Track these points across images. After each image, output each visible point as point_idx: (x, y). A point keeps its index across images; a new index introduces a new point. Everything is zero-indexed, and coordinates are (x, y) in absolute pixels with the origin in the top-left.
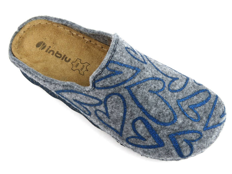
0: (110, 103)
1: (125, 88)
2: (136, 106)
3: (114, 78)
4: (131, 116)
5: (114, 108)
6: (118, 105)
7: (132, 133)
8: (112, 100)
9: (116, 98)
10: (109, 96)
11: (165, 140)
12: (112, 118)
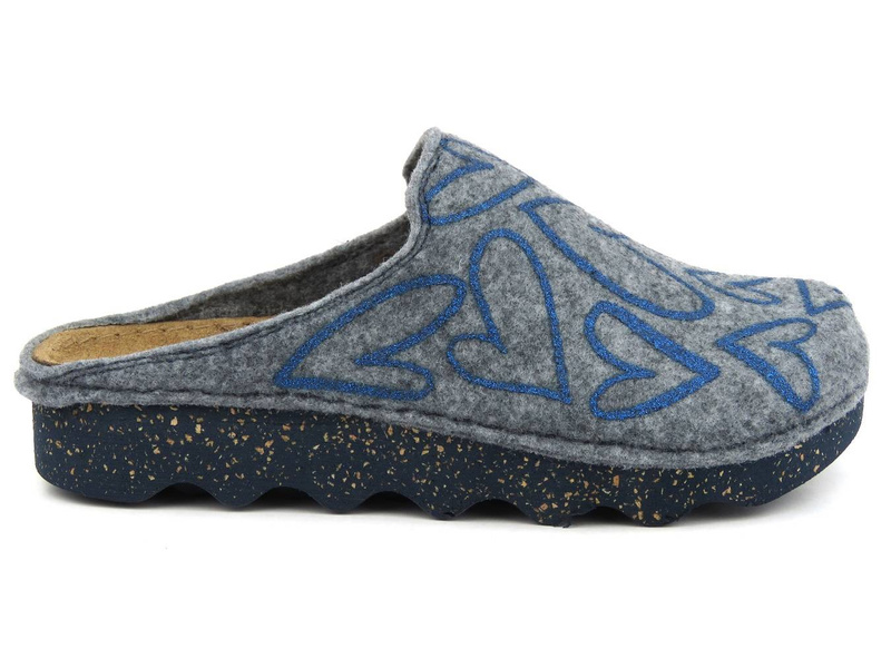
0: (490, 277)
1: (519, 208)
2: (574, 268)
3: (476, 177)
4: (573, 305)
5: (508, 295)
6: (518, 277)
7: (602, 370)
8: (495, 260)
9: (504, 248)
10: (480, 247)
11: (714, 357)
12: (515, 341)
